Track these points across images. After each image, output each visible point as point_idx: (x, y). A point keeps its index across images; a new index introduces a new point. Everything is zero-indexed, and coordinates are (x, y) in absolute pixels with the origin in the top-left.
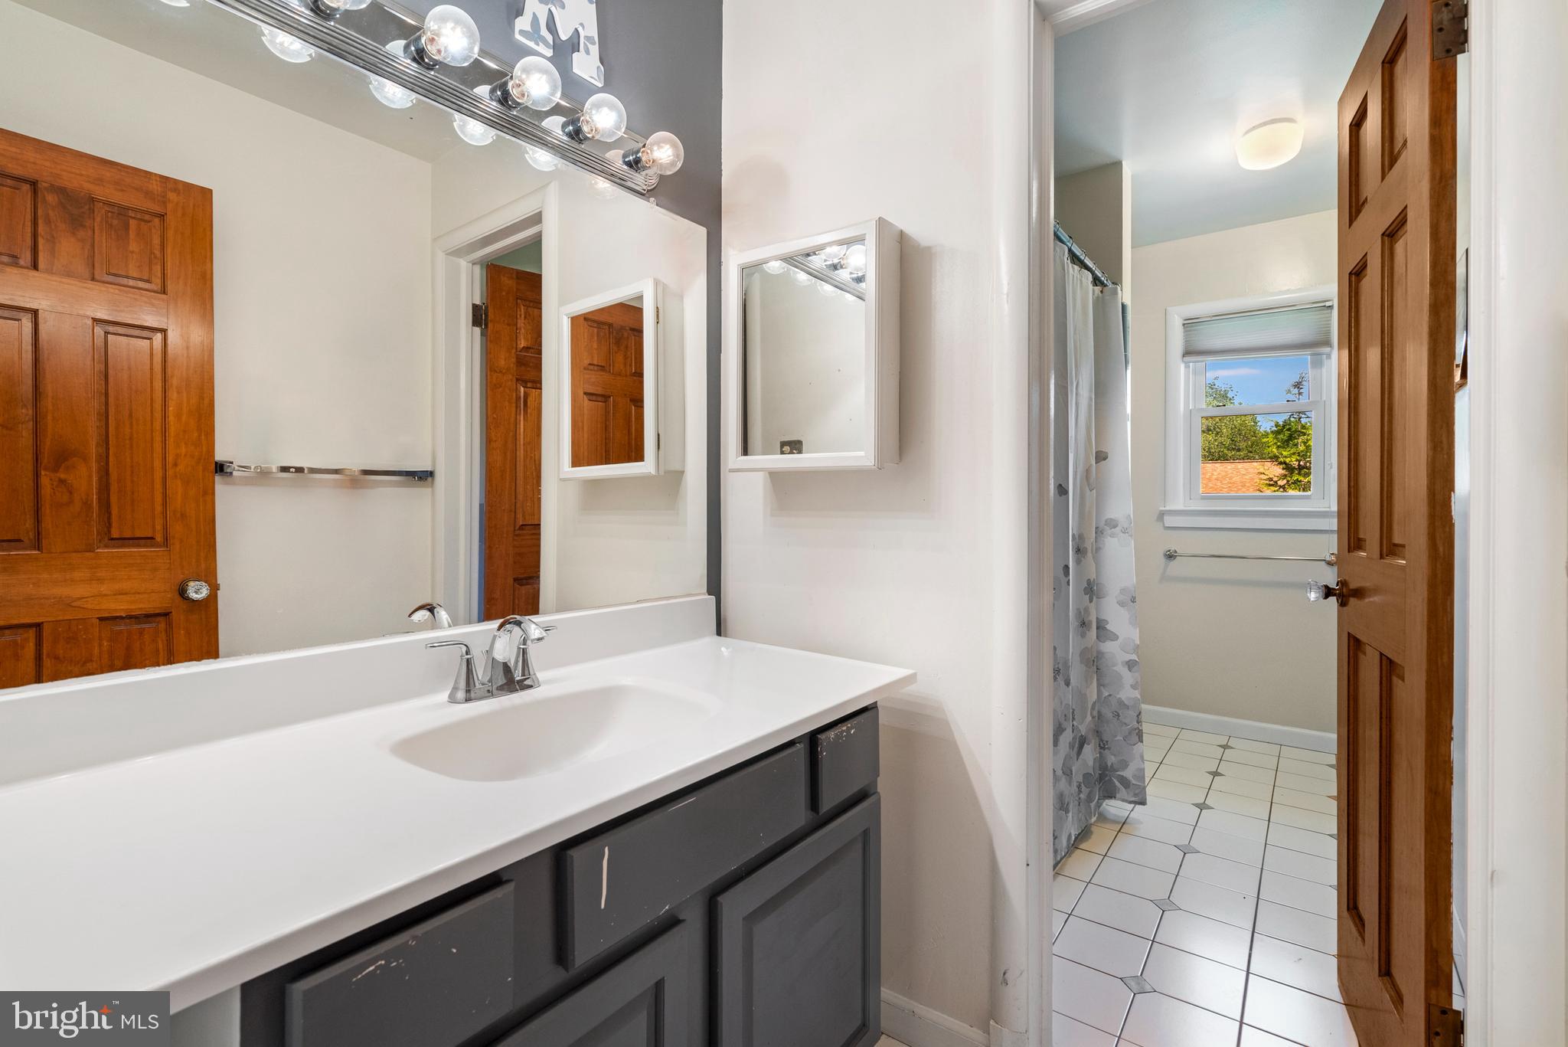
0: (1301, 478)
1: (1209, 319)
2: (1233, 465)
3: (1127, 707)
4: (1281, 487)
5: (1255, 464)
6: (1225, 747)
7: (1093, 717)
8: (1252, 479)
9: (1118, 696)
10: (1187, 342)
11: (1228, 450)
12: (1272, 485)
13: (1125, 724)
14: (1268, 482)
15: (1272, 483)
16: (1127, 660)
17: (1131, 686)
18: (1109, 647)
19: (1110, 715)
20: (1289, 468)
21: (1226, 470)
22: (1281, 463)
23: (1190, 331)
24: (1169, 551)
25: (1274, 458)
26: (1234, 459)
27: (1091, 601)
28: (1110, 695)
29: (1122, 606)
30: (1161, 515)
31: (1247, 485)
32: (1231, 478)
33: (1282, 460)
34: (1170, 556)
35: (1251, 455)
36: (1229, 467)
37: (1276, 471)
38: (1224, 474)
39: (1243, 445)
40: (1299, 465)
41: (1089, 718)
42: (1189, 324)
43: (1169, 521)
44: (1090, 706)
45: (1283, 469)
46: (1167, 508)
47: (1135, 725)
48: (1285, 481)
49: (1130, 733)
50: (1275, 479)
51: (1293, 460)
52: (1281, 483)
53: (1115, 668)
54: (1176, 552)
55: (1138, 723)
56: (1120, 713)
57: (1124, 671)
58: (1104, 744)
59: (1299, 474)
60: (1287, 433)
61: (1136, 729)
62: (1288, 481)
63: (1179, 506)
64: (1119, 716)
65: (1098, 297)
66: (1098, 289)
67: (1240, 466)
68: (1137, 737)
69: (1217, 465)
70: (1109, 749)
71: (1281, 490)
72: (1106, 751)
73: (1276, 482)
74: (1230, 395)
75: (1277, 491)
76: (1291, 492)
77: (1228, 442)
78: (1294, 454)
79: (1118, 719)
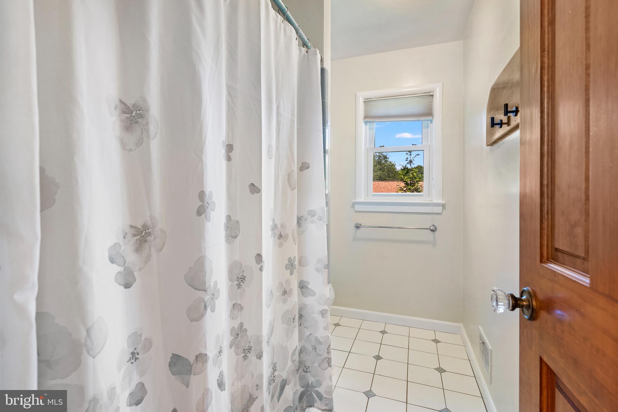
0: (411, 187)
1: (377, 99)
2: (388, 183)
3: (321, 343)
4: (404, 191)
5: (395, 182)
6: (383, 332)
7: (293, 361)
8: (394, 188)
9: (316, 335)
10: (366, 111)
11: (387, 177)
12: (401, 190)
13: (320, 355)
14: (400, 189)
15: (401, 189)
16: (321, 309)
17: (324, 328)
18: (310, 301)
19: (310, 348)
20: (407, 184)
21: (386, 184)
22: (404, 181)
23: (367, 105)
24: (357, 224)
25: (402, 180)
26: (388, 180)
27: (291, 274)
28: (311, 334)
29: (318, 272)
30: (354, 204)
31: (393, 190)
32: (388, 187)
33: (404, 180)
34: (358, 227)
35: (394, 179)
36: (387, 183)
37: (402, 184)
38: (385, 186)
39: (391, 175)
40: (410, 182)
41: (290, 363)
42: (367, 102)
43: (358, 208)
44: (290, 354)
45: (405, 184)
46: (356, 201)
47: (326, 355)
48: (406, 189)
49: (323, 361)
50: (403, 188)
51: (409, 180)
52: (405, 189)
53: (313, 316)
54: (360, 225)
55: (328, 353)
56: (317, 347)
57: (318, 317)
58: (307, 369)
59: (410, 186)
60: (406, 170)
61: (326, 358)
62: (407, 188)
63: (362, 199)
64: (316, 349)
65: (304, 55)
66: (304, 50)
67: (391, 183)
68: (327, 364)
69: (383, 182)
70: (310, 372)
71: (405, 192)
72: (308, 373)
73: (403, 189)
74: (387, 157)
75: (403, 192)
76: (408, 193)
77: (387, 174)
78: (409, 178)
79: (315, 351)
